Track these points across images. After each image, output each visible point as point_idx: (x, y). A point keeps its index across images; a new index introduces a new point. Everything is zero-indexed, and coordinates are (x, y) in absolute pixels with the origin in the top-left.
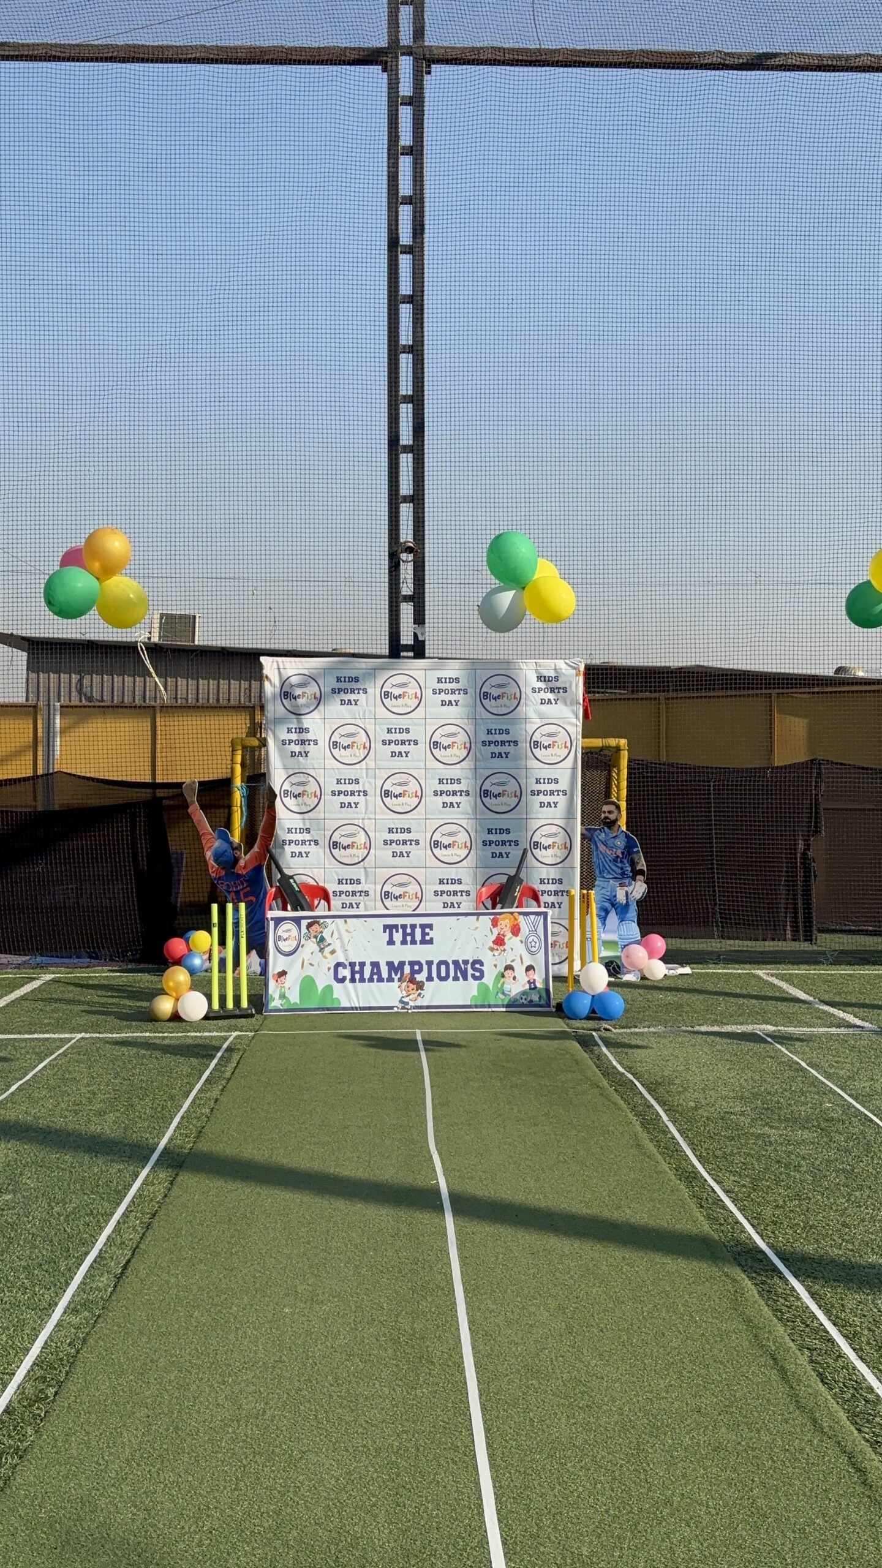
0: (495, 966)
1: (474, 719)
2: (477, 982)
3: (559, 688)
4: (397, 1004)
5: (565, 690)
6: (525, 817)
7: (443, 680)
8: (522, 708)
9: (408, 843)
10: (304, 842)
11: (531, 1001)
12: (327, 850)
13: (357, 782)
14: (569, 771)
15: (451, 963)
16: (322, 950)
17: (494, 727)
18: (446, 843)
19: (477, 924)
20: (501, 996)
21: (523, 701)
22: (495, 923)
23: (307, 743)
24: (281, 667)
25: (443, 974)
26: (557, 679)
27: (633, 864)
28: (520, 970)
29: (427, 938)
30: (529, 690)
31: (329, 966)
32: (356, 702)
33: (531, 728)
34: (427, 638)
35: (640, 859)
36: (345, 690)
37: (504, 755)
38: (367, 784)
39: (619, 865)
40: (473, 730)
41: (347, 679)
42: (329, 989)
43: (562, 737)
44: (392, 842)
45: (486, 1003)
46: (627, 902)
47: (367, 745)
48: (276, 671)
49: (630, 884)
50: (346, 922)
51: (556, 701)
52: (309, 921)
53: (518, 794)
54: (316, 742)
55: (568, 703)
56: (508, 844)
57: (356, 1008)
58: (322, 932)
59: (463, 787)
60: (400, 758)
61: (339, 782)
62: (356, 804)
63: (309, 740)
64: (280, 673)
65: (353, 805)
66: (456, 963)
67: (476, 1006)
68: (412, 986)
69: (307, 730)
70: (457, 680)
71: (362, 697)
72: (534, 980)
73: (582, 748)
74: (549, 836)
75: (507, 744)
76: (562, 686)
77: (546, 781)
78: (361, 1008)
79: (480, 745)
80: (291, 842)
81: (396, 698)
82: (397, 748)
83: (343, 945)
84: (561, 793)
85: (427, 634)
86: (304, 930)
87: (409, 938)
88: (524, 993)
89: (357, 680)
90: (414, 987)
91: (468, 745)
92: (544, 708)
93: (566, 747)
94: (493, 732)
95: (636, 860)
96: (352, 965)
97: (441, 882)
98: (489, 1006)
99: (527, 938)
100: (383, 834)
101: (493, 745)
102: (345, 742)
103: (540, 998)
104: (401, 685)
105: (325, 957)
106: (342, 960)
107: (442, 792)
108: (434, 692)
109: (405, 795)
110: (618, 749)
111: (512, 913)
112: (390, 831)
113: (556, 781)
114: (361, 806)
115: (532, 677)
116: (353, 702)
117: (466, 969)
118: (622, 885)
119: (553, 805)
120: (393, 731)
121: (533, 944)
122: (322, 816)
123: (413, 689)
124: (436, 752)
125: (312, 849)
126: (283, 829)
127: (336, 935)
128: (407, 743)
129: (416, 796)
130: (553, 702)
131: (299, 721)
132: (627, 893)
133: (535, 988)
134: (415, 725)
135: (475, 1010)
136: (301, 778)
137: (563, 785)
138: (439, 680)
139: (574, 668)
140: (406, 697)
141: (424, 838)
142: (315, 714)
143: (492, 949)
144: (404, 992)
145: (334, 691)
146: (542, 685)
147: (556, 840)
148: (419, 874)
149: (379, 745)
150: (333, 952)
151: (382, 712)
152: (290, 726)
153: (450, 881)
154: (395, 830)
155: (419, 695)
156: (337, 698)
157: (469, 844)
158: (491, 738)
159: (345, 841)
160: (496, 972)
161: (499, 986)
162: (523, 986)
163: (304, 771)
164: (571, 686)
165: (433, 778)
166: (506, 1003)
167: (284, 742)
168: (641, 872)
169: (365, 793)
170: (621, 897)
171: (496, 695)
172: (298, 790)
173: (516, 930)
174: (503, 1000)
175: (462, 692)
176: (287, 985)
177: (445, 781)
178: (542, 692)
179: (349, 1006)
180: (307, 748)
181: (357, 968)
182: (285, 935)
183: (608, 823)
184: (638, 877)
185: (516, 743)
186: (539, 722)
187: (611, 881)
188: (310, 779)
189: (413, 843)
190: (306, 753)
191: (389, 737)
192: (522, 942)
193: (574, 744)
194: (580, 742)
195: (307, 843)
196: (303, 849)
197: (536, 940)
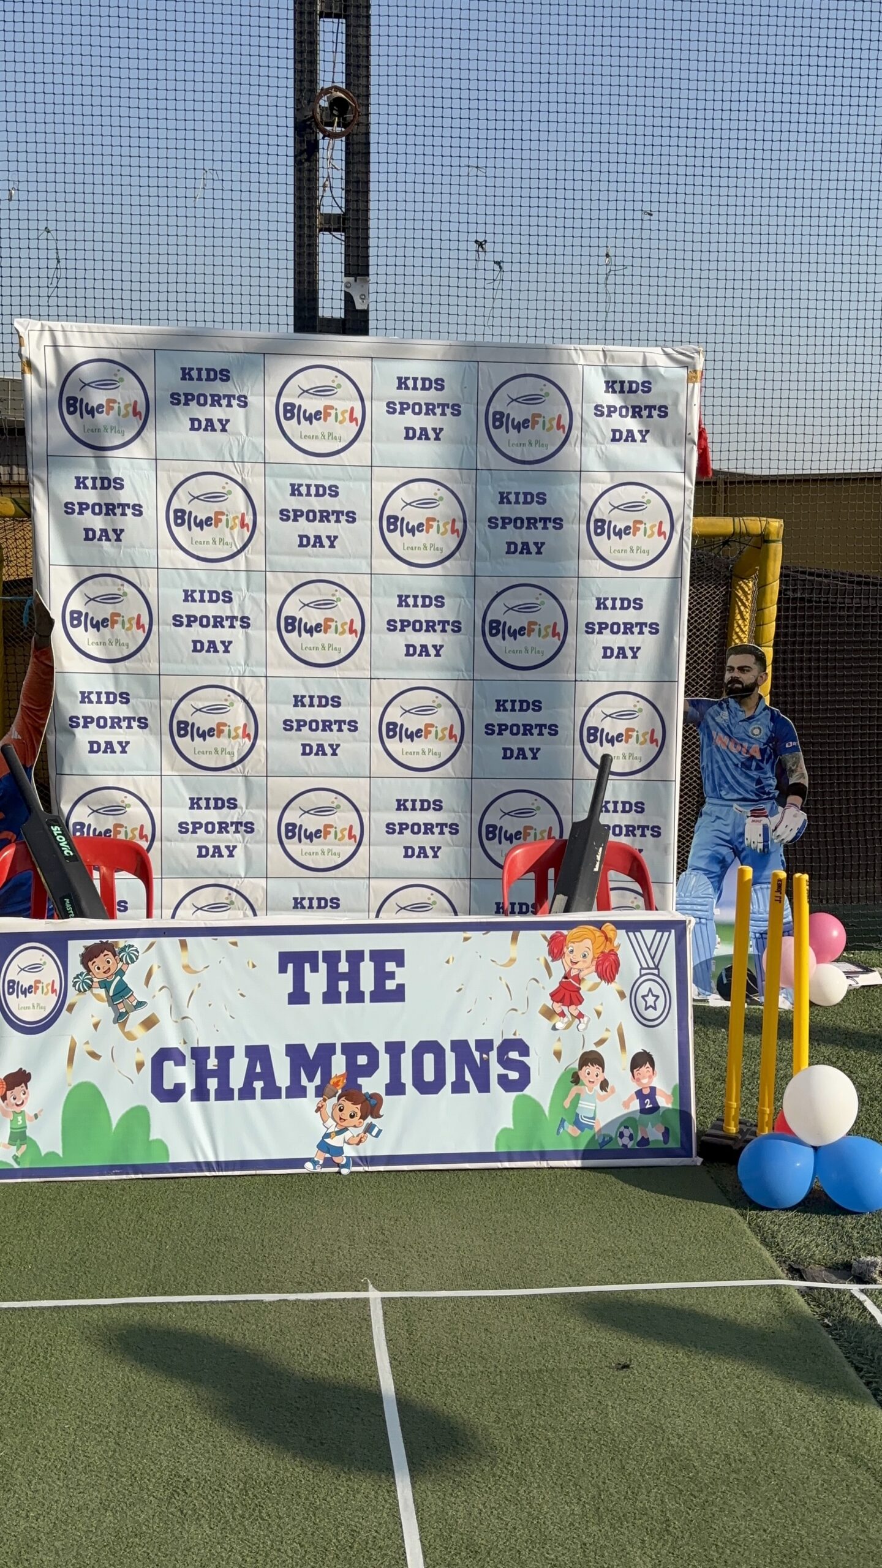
0: (558, 1054)
1: (471, 468)
2: (514, 1094)
3: (650, 408)
4: (312, 1152)
5: (663, 412)
6: (572, 677)
7: (410, 383)
8: (572, 449)
9: (335, 727)
10: (116, 722)
11: (645, 1141)
12: (167, 738)
13: (228, 597)
14: (664, 584)
15: (447, 1047)
16: (121, 1018)
17: (513, 487)
18: (413, 729)
19: (513, 951)
20: (570, 1128)
21: (575, 433)
22: (556, 949)
23: (119, 511)
24: (61, 341)
25: (429, 1075)
26: (647, 387)
27: (782, 772)
28: (617, 1065)
29: (390, 985)
30: (589, 412)
31: (139, 1057)
32: (224, 424)
33: (590, 492)
34: (372, 307)
35: (796, 763)
36: (200, 400)
37: (533, 549)
38: (248, 603)
39: (754, 774)
40: (471, 494)
41: (204, 374)
42: (138, 1117)
43: (656, 511)
44: (301, 723)
45: (535, 1148)
46: (766, 846)
47: (249, 520)
48: (50, 351)
49: (773, 813)
50: (184, 945)
51: (644, 434)
52: (90, 943)
53: (560, 629)
54: (138, 510)
55: (669, 440)
56: (536, 731)
57: (209, 1166)
58: (121, 972)
59: (447, 613)
60: (318, 550)
61: (188, 596)
62: (226, 645)
63: (124, 506)
64: (57, 354)
65: (221, 648)
66: (460, 1047)
67: (510, 1156)
68: (350, 1107)
69: (118, 483)
70: (439, 384)
71: (236, 414)
72: (653, 1090)
73: (694, 536)
74: (620, 715)
75: (540, 525)
76: (658, 402)
77: (618, 604)
78: (220, 1165)
79: (484, 526)
80: (88, 720)
81: (309, 419)
82: (312, 529)
83: (175, 1006)
84: (646, 630)
85: (372, 297)
86: (75, 967)
87: (344, 986)
88: (627, 1122)
89: (225, 375)
90: (357, 1109)
91: (459, 526)
92: (620, 450)
93: (660, 533)
94: (512, 498)
95: (789, 765)
96: (200, 1055)
97: (401, 805)
98: (543, 1155)
99: (635, 988)
100: (282, 707)
101: (510, 527)
102: (202, 511)
103: (666, 1133)
104: (321, 391)
105: (130, 1036)
106: (173, 1041)
107: (405, 624)
108: (391, 408)
109: (327, 628)
110: (764, 539)
111: (599, 924)
112: (298, 701)
113: (638, 604)
114: (238, 649)
115: (596, 382)
116: (218, 426)
117: (486, 1063)
118: (756, 814)
119: (629, 654)
120: (304, 490)
121: (650, 1000)
122: (153, 667)
123: (344, 402)
124: (393, 538)
125: (134, 736)
126: (72, 694)
127: (157, 980)
128: (333, 518)
129: (352, 631)
130: (638, 437)
131: (101, 462)
132: (765, 829)
133: (656, 1108)
134: (350, 479)
135: (507, 1165)
136: (108, 587)
137: (652, 612)
138: (402, 383)
139: (685, 365)
140: (331, 419)
141: (367, 717)
142: (136, 449)
143: (549, 1014)
144: (330, 1122)
145: (175, 399)
146: (615, 400)
147: (632, 724)
148: (357, 789)
149: (274, 521)
150: (150, 1023)
151: (278, 448)
152: (82, 475)
153: (418, 805)
154: (307, 701)
155: (358, 414)
156: (182, 416)
157: (457, 731)
158: (507, 511)
159: (205, 722)
160: (558, 1069)
161: (567, 1104)
162: (626, 1104)
163: (113, 571)
164: (676, 404)
165: (386, 594)
166: (582, 1147)
167: (69, 508)
168: (798, 789)
169: (245, 623)
170: (753, 834)
171: (519, 419)
172: (104, 611)
173: (608, 967)
174: (575, 1139)
175: (448, 411)
176: (29, 1109)
177: (411, 601)
178: (616, 415)
179: (189, 1159)
180: (120, 522)
181: (212, 1063)
182: (26, 979)
183: (738, 690)
184: (791, 799)
185: (558, 523)
186: (607, 480)
187: (735, 805)
188: (128, 588)
189: (345, 727)
190: (118, 533)
191: (294, 503)
192: (622, 995)
193: (678, 527)
194: (690, 524)
195: (124, 724)
196: (115, 736)
197: (657, 990)
